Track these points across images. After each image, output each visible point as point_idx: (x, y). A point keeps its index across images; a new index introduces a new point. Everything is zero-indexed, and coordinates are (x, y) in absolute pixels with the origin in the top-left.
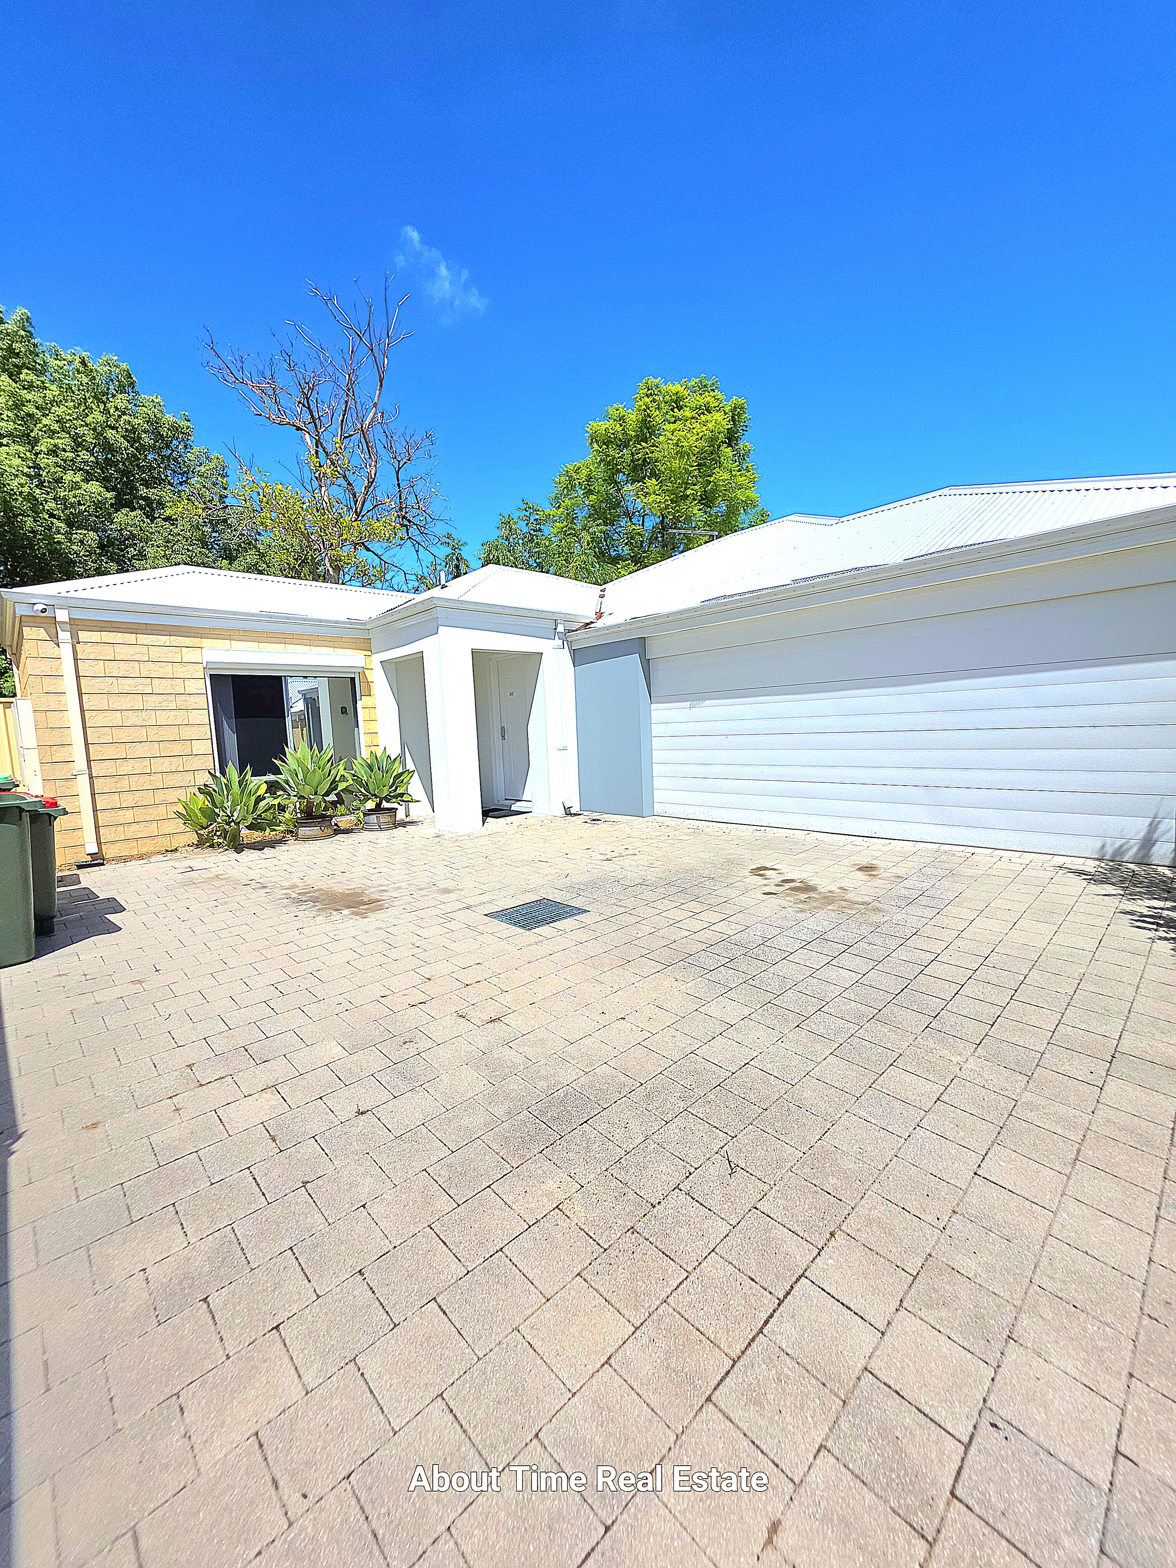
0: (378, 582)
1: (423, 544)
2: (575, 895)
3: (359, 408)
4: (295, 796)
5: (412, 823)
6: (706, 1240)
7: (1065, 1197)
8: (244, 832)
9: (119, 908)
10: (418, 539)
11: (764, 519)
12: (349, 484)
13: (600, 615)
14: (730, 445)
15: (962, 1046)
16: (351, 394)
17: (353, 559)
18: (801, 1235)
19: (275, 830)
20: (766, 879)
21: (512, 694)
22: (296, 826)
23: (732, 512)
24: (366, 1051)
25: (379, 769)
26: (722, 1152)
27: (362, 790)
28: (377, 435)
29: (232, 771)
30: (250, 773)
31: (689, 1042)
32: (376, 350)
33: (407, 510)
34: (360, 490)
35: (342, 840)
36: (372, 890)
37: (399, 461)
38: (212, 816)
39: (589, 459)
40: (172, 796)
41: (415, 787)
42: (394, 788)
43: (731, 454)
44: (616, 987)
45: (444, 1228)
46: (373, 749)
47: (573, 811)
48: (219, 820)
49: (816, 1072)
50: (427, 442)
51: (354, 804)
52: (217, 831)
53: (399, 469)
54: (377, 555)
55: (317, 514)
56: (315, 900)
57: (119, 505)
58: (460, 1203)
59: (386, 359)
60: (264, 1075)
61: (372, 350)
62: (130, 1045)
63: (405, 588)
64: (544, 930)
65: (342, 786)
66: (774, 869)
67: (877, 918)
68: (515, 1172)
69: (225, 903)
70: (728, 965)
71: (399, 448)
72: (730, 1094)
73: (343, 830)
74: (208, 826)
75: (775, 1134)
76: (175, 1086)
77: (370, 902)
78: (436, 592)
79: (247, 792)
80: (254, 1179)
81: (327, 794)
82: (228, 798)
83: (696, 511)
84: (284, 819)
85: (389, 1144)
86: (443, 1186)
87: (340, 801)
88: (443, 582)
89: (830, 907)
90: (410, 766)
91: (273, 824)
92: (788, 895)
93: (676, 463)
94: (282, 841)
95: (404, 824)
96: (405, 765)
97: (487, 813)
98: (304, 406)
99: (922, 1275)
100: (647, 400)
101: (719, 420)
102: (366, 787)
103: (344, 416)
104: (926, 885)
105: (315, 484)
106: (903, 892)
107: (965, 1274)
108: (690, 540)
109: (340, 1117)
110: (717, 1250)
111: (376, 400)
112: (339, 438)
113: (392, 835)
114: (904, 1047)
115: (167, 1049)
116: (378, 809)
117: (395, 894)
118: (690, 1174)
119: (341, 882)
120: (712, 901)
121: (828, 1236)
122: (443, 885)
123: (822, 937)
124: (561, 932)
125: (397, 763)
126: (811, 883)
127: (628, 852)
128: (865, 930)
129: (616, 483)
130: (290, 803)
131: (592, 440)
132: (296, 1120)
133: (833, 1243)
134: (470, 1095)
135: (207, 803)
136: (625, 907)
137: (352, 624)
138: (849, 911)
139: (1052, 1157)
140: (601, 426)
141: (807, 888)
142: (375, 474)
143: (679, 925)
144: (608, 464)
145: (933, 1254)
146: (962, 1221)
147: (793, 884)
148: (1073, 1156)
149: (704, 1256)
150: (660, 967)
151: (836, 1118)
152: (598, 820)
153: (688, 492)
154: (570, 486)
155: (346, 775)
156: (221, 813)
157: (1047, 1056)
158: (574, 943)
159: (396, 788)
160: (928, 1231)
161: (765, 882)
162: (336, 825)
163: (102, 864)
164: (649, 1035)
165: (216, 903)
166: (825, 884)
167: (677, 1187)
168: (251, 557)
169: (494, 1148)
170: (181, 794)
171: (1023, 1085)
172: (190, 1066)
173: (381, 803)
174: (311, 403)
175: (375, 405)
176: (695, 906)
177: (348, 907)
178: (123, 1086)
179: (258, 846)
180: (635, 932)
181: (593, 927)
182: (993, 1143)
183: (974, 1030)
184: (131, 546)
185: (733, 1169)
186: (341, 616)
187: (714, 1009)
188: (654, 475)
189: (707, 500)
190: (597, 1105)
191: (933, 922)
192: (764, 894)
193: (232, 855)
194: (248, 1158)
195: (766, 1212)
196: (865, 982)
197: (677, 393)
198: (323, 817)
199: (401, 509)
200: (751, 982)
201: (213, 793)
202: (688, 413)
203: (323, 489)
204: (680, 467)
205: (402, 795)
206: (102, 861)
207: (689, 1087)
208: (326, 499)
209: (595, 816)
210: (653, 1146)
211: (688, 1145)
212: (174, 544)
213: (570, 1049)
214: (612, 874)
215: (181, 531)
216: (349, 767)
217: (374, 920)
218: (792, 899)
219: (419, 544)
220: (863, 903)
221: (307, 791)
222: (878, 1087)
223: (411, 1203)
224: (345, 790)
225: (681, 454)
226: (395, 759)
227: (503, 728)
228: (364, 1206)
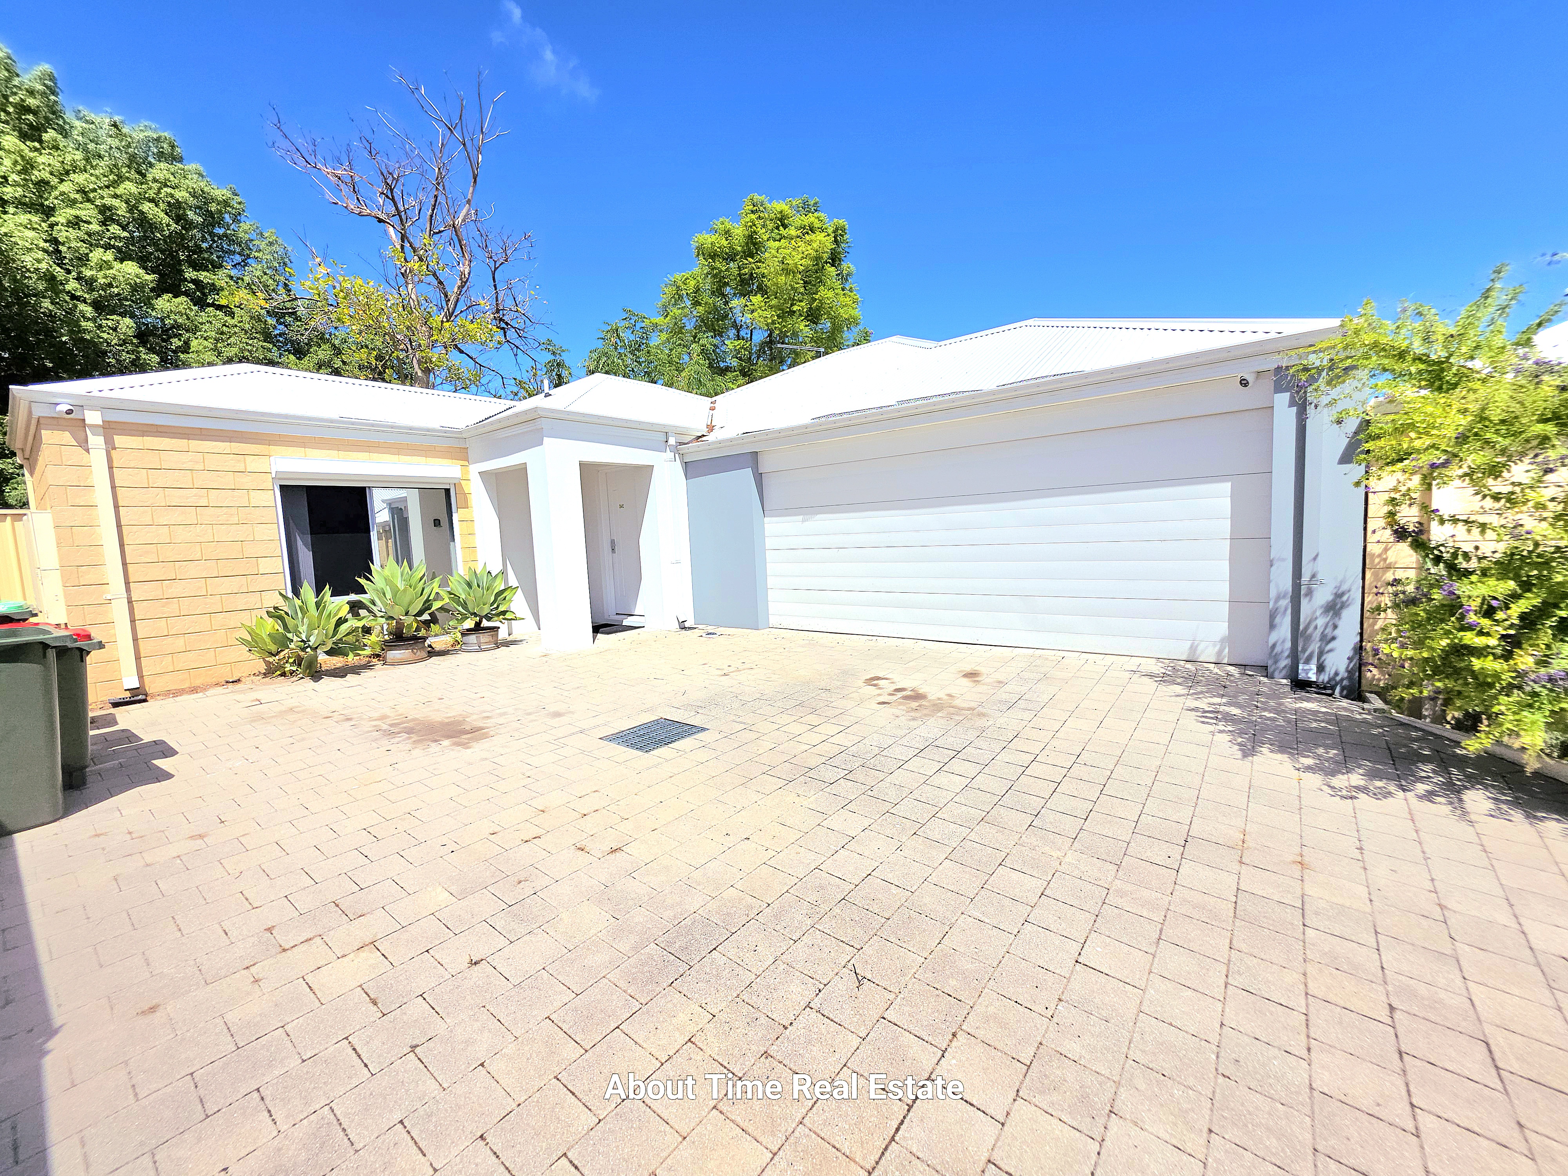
0: (473, 386)
1: (521, 347)
2: (693, 713)
3: (450, 203)
4: (382, 617)
5: (514, 642)
6: (837, 1055)
7: (1152, 975)
8: (322, 658)
9: (167, 751)
10: (518, 342)
11: (866, 338)
12: (441, 283)
13: (711, 428)
14: (833, 265)
15: (1060, 841)
16: (440, 188)
17: (446, 362)
18: (926, 1039)
19: (359, 655)
20: (880, 688)
21: (621, 506)
22: (383, 650)
23: (836, 329)
24: (476, 894)
25: (479, 586)
26: (850, 966)
27: (460, 609)
28: (469, 234)
29: (308, 591)
30: (329, 593)
31: (813, 858)
32: (469, 144)
33: (505, 312)
34: (453, 290)
35: (438, 663)
36: (475, 717)
37: (495, 262)
38: (283, 642)
39: (696, 270)
40: (234, 620)
41: (518, 604)
42: (495, 606)
43: (835, 273)
44: (739, 807)
45: (572, 1077)
46: (472, 565)
47: (687, 625)
48: (292, 646)
49: (933, 879)
50: (527, 244)
51: (451, 623)
52: (289, 657)
53: (496, 269)
54: (471, 358)
55: (403, 313)
56: (410, 731)
57: (160, 290)
58: (588, 1048)
59: (480, 156)
60: (361, 931)
61: (464, 145)
62: (192, 911)
63: (501, 392)
64: (663, 751)
65: (436, 605)
66: (886, 679)
67: (981, 722)
68: (644, 1009)
69: (303, 739)
70: (847, 777)
71: (495, 248)
72: (855, 907)
73: (438, 652)
74: (278, 653)
75: (898, 942)
76: (253, 954)
77: (474, 730)
78: (537, 401)
79: (325, 614)
80: (354, 1049)
81: (420, 613)
82: (302, 621)
83: (803, 327)
84: (369, 642)
85: (507, 994)
86: (568, 1032)
87: (434, 620)
88: (546, 390)
89: (940, 714)
90: (513, 581)
91: (356, 647)
92: (900, 704)
93: (782, 279)
94: (368, 667)
95: (507, 644)
96: (506, 581)
97: (596, 629)
98: (387, 196)
99: (1035, 1063)
100: (753, 216)
101: (822, 241)
102: (464, 605)
103: (433, 210)
104: (1024, 689)
105: (401, 280)
106: (1005, 696)
107: (1072, 1058)
108: (797, 354)
109: (450, 970)
110: (849, 1065)
111: (469, 196)
112: (428, 233)
113: (495, 656)
114: (1011, 846)
115: (239, 912)
116: (478, 628)
117: (501, 720)
118: (820, 991)
119: (438, 710)
120: (829, 714)
121: (951, 1037)
122: (552, 708)
123: (933, 745)
124: (680, 753)
125: (498, 580)
126: (921, 691)
127: (745, 666)
128: (972, 735)
129: (723, 295)
130: (377, 624)
131: (698, 252)
132: (401, 978)
133: (954, 1044)
134: (593, 932)
135: (277, 627)
136: (744, 723)
137: (447, 434)
138: (957, 718)
139: (1139, 939)
140: (707, 239)
141: (917, 696)
142: (469, 274)
143: (798, 739)
144: (715, 276)
145: (1044, 1043)
146: (1067, 1008)
147: (904, 693)
148: (1157, 936)
149: (837, 1072)
150: (781, 783)
151: (953, 921)
152: (713, 634)
153: (795, 308)
154: (678, 298)
155: (442, 593)
156: (295, 639)
157: (1132, 844)
158: (696, 763)
159: (498, 607)
160: (1039, 1020)
161: (879, 691)
162: (430, 646)
163: (145, 701)
164: (774, 853)
165: (291, 740)
166: (934, 692)
167: (808, 1006)
168: (323, 353)
169: (621, 986)
170: (246, 618)
171: (1113, 873)
172: (270, 930)
173: (481, 621)
174: (395, 194)
175: (469, 202)
176: (813, 719)
177: (448, 737)
178: (186, 961)
179: (339, 673)
180: (756, 748)
181: (713, 746)
182: (1090, 930)
183: (1070, 826)
184: (175, 336)
185: (860, 981)
186: (435, 424)
187: (835, 822)
188: (762, 290)
189: (813, 316)
190: (725, 931)
191: (1031, 724)
192: (879, 703)
193: (308, 683)
194: (345, 1027)
195: (892, 1020)
196: (974, 786)
197: (781, 212)
198: (415, 638)
199: (498, 311)
200: (869, 792)
201: (285, 616)
202: (793, 232)
203: (410, 286)
204: (786, 284)
205: (504, 613)
206: (144, 697)
207: (815, 903)
208: (413, 296)
209: (711, 629)
210: (783, 967)
211: (817, 962)
212: (230, 337)
213: (697, 875)
214: (730, 690)
215: (240, 322)
216: (444, 584)
217: (478, 750)
218: (905, 708)
219: (517, 347)
220: (969, 709)
221: (398, 612)
222: (989, 887)
223: (534, 1055)
224: (441, 609)
225: (787, 271)
226: (496, 576)
227: (613, 542)
228: (482, 1065)
